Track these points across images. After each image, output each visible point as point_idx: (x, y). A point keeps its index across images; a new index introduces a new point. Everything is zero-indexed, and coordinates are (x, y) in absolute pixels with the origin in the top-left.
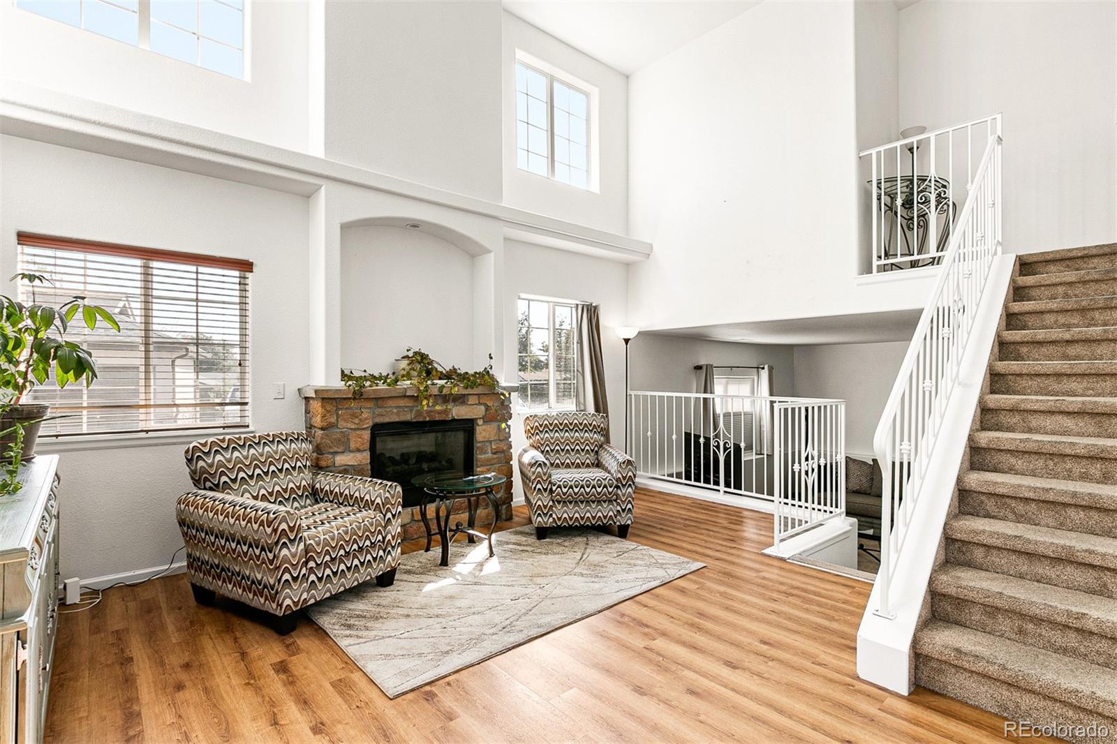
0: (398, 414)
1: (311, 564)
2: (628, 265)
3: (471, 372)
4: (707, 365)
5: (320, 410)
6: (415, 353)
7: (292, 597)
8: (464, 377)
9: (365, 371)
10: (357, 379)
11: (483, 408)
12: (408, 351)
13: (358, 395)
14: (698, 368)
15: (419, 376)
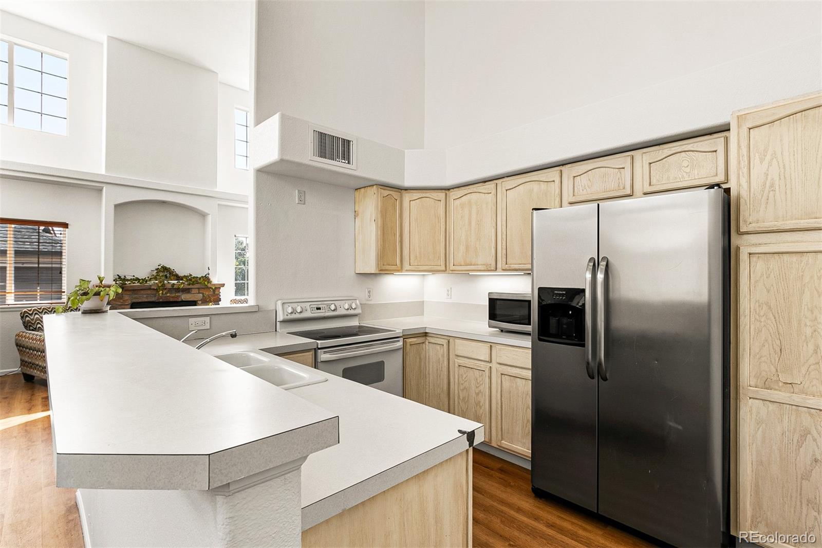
0: (147, 297)
6: (163, 267)
8: (190, 279)
9: (134, 276)
11: (201, 295)
12: (159, 266)
15: (162, 278)
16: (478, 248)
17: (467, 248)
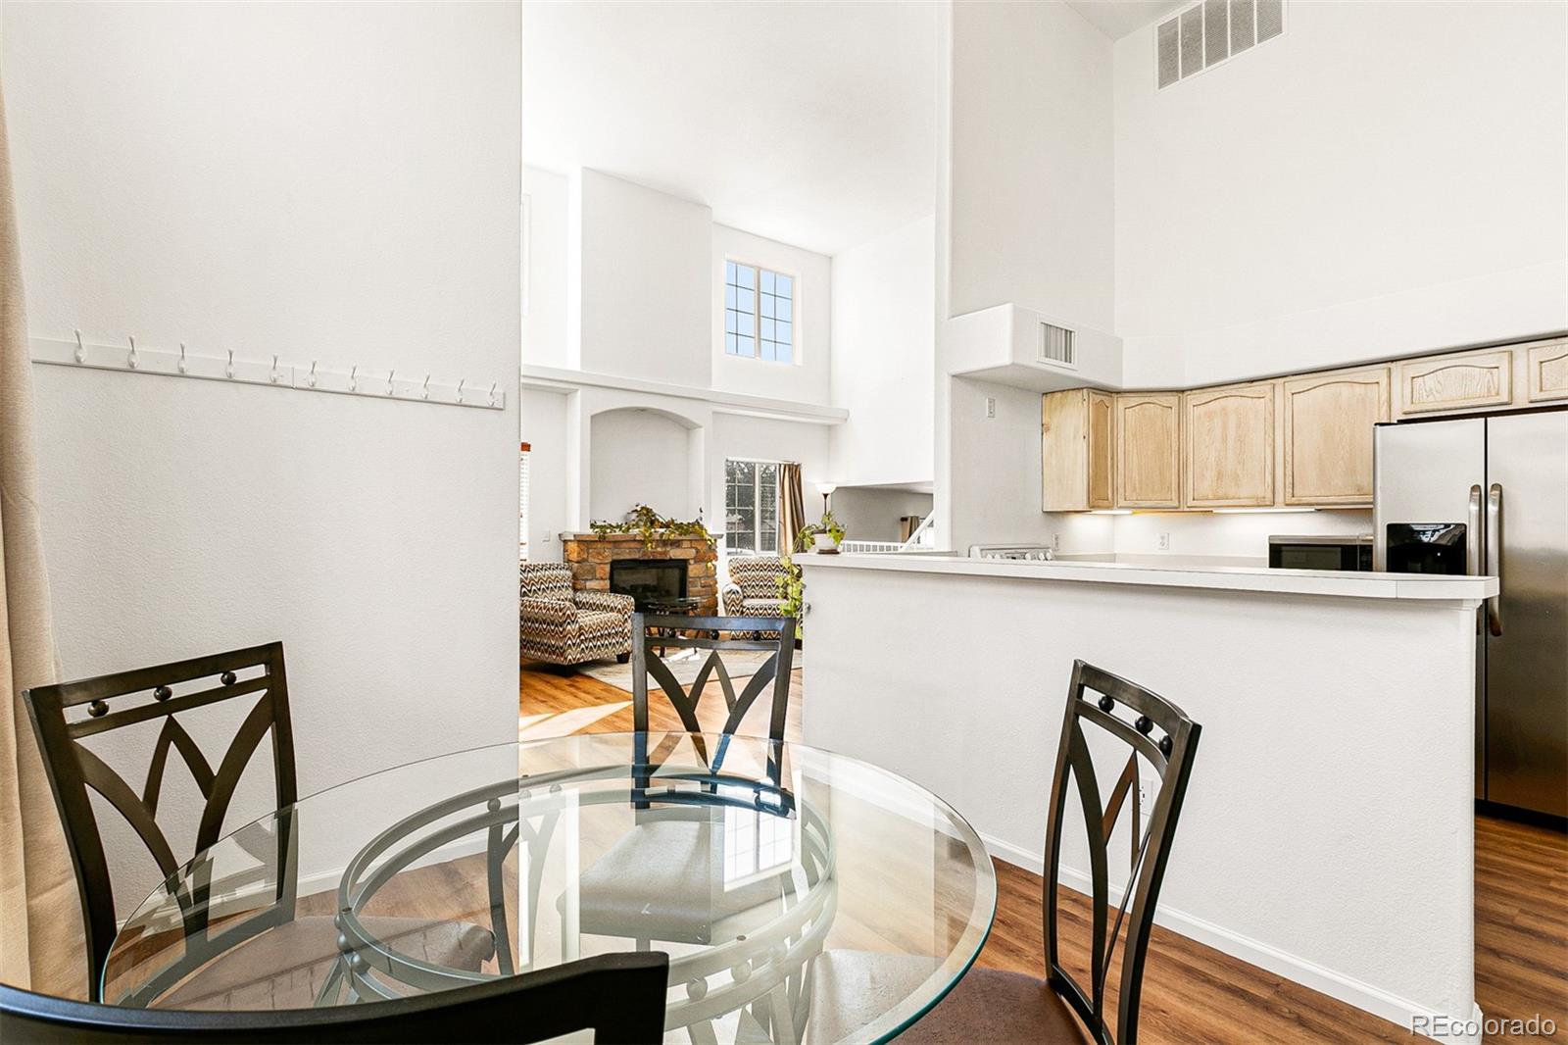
0: (630, 553)
1: (582, 637)
2: (830, 427)
3: (685, 523)
4: (912, 518)
5: (576, 549)
6: (643, 508)
7: (573, 655)
8: (680, 526)
9: (605, 522)
10: (601, 527)
11: (694, 551)
12: (636, 506)
13: (602, 539)
14: (904, 519)
15: (645, 525)
16: (1241, 476)
17: (1220, 475)
